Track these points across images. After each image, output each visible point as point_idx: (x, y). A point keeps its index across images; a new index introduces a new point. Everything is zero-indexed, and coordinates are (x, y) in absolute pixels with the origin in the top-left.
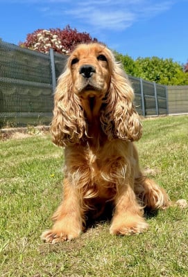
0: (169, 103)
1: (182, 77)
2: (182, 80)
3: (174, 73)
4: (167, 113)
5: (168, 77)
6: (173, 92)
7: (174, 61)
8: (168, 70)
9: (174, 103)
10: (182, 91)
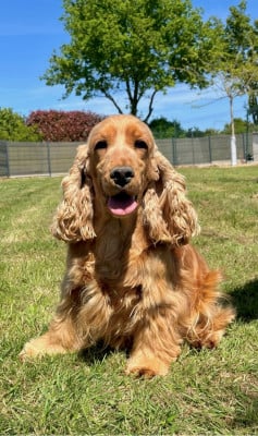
0: (10, 163)
1: (24, 132)
2: (24, 136)
3: (14, 126)
4: (8, 174)
5: (8, 130)
6: (16, 149)
7: (14, 111)
8: (8, 121)
9: (16, 163)
10: (26, 149)
